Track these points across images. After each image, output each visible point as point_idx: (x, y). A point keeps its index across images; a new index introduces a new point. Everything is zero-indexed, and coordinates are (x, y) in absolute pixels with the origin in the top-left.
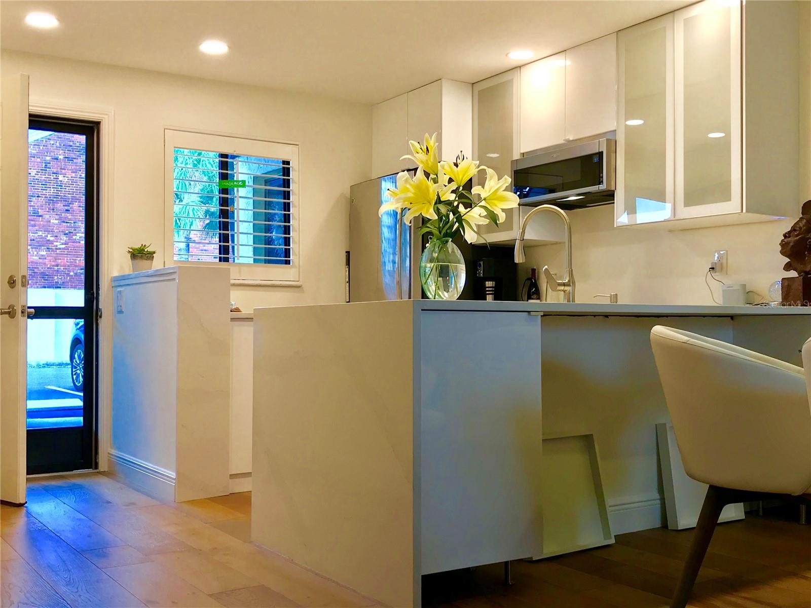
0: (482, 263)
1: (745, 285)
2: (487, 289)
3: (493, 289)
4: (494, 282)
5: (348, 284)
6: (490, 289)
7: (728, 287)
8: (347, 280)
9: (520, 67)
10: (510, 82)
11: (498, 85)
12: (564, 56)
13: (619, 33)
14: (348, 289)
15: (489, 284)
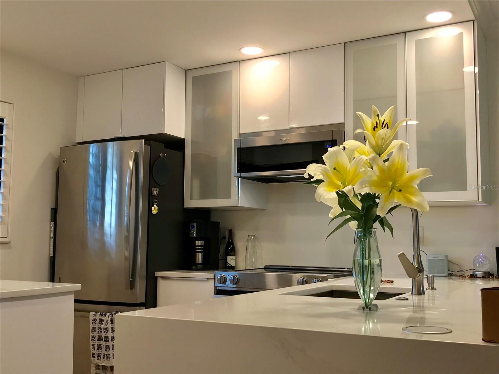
0: (195, 225)
1: (447, 256)
2: (197, 248)
3: (203, 248)
4: (203, 242)
5: (52, 240)
6: (200, 248)
7: (434, 257)
8: (52, 235)
9: (240, 62)
10: (230, 73)
11: (213, 74)
12: (289, 57)
13: (347, 44)
14: (52, 244)
15: (199, 243)
